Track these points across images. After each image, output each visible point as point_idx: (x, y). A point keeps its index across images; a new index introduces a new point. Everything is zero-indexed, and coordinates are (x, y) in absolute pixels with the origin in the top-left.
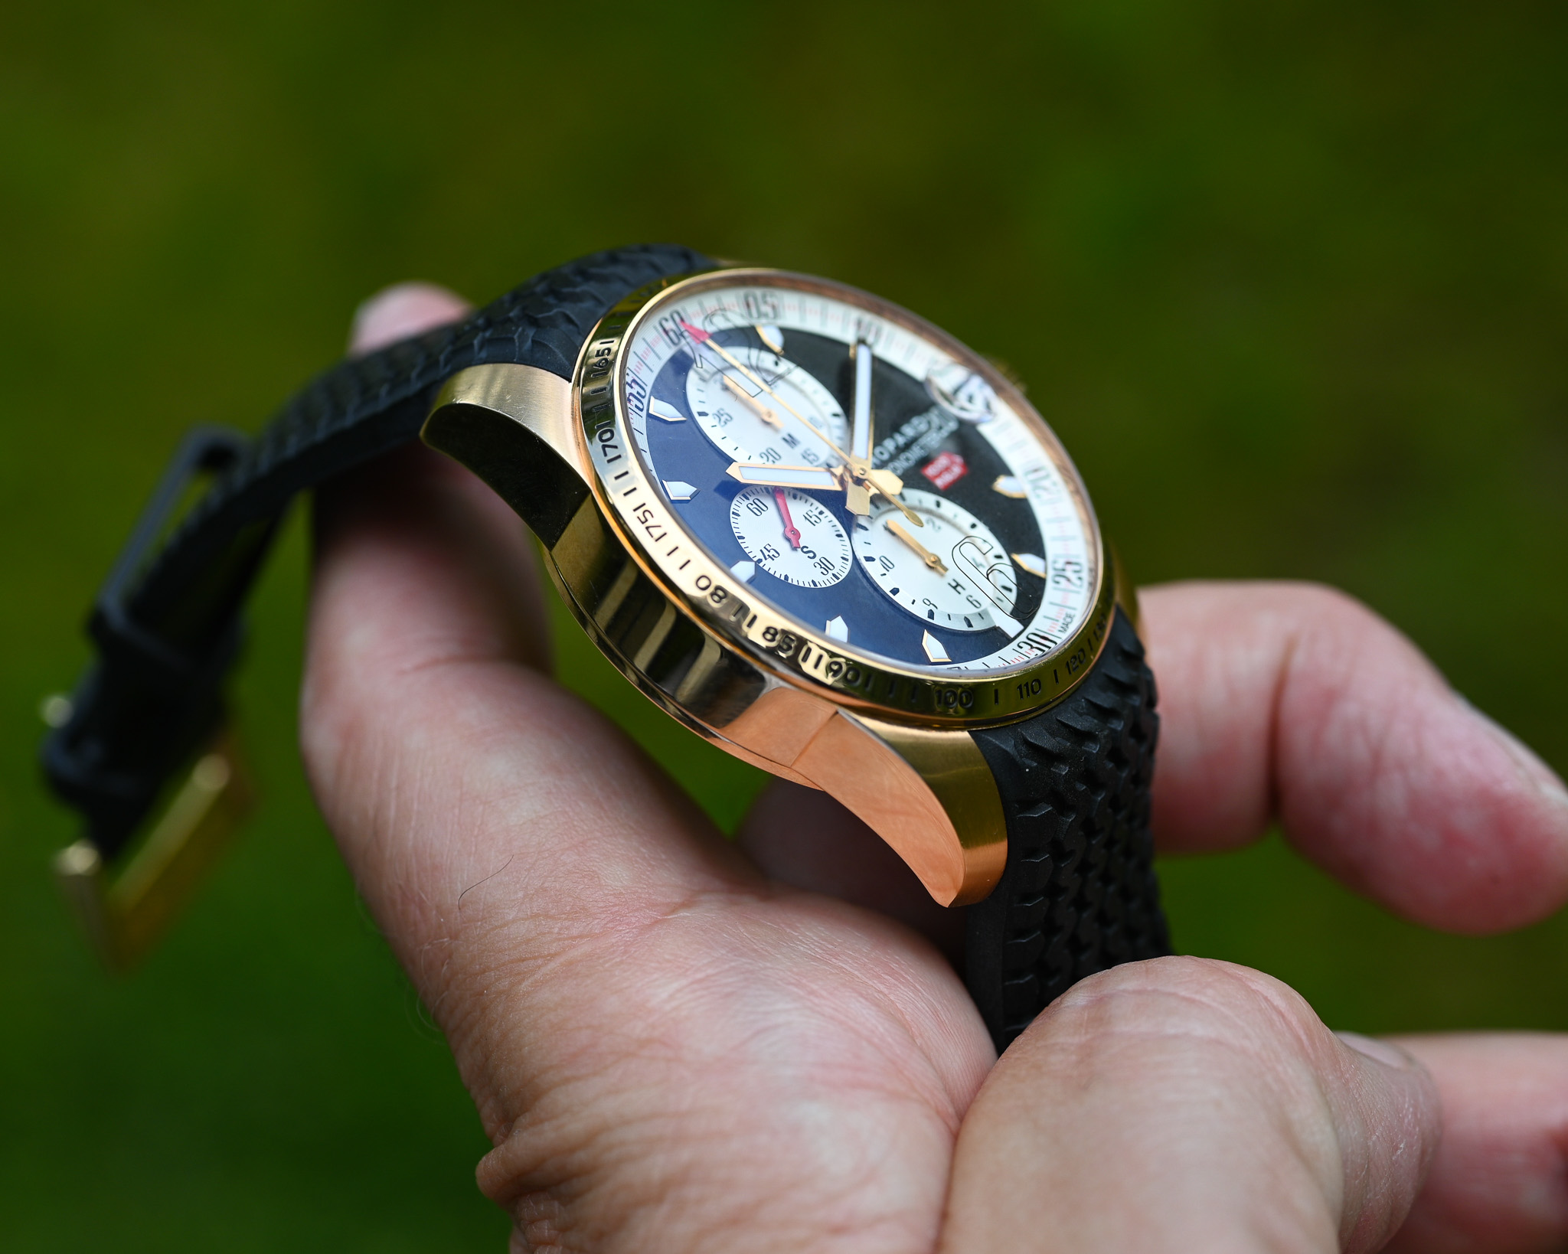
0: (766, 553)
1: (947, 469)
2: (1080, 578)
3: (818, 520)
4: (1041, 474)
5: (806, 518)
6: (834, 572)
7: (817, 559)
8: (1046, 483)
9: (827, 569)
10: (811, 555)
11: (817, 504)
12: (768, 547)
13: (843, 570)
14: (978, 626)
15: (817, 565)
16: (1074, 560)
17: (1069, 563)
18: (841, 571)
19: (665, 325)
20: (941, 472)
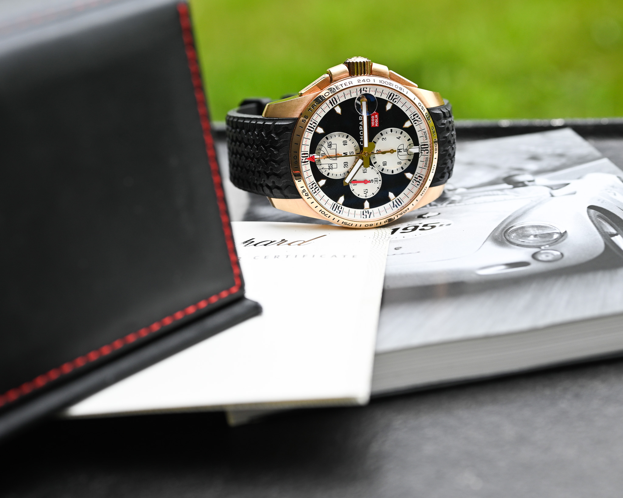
0: (365, 192)
1: (375, 119)
2: (419, 118)
3: (366, 170)
4: (392, 95)
5: (364, 172)
6: (379, 180)
10: (372, 181)
11: (363, 166)
12: (364, 190)
13: (380, 177)
14: (411, 158)
15: (375, 182)
16: (414, 114)
17: (414, 115)
18: (380, 178)
19: (303, 161)
20: (374, 121)
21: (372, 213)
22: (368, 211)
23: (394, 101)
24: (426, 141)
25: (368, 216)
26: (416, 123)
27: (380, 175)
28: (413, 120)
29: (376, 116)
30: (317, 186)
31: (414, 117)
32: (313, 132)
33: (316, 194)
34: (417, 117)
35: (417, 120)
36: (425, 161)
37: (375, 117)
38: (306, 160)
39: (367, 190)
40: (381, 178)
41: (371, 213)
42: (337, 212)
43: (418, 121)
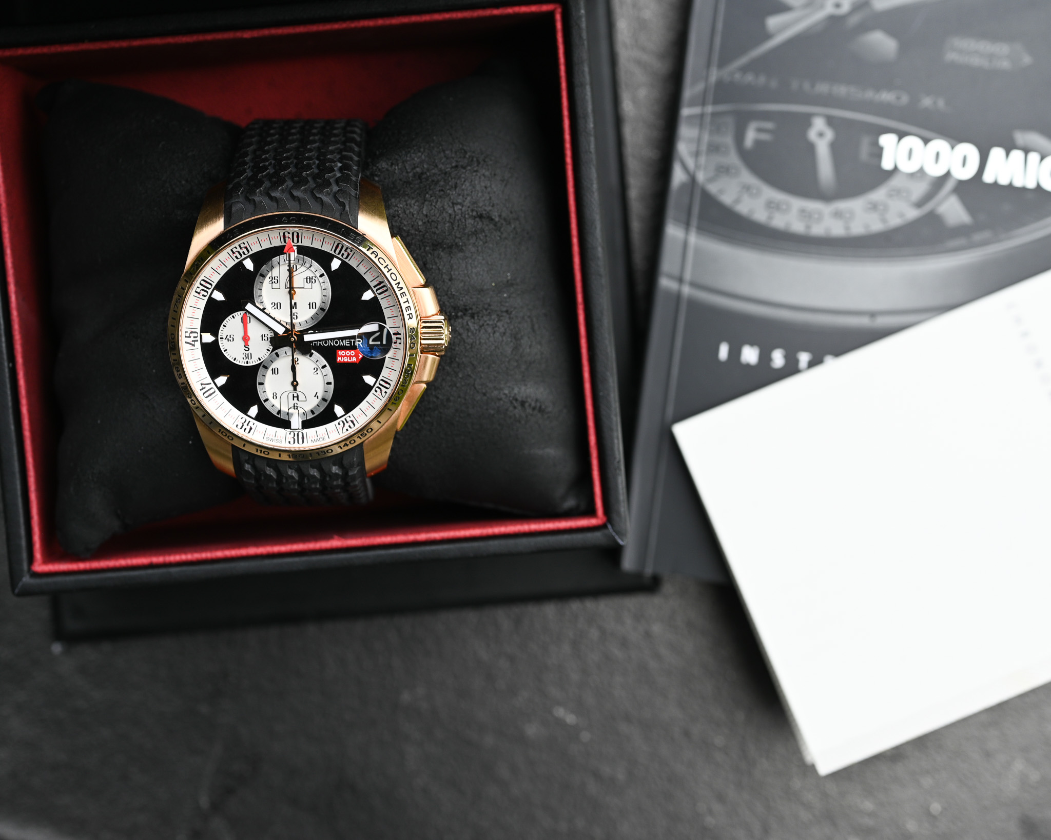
0: (228, 337)
1: (350, 356)
2: (347, 430)
3: (266, 340)
4: (387, 386)
5: (262, 336)
6: (249, 361)
7: (247, 352)
8: (384, 389)
9: (247, 357)
10: (247, 349)
11: (273, 334)
12: (232, 336)
13: (253, 362)
14: (283, 416)
15: (245, 354)
16: (355, 422)
17: (352, 422)
18: (251, 362)
19: (287, 234)
20: (346, 356)
21: (193, 348)
22: (197, 341)
23: (377, 389)
24: (309, 440)
25: (189, 340)
26: (339, 424)
27: (257, 363)
28: (345, 419)
29: (354, 359)
30: (244, 256)
31: (350, 422)
32: (332, 252)
33: (231, 253)
34: (350, 427)
35: (344, 426)
36: (276, 438)
37: (353, 356)
38: (287, 239)
39: (232, 340)
40: (252, 364)
41: (194, 345)
42: (198, 287)
43: (343, 428)
